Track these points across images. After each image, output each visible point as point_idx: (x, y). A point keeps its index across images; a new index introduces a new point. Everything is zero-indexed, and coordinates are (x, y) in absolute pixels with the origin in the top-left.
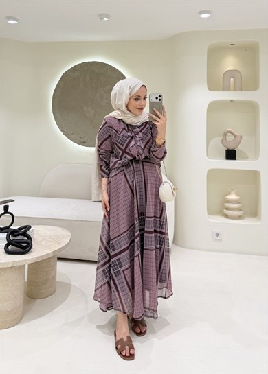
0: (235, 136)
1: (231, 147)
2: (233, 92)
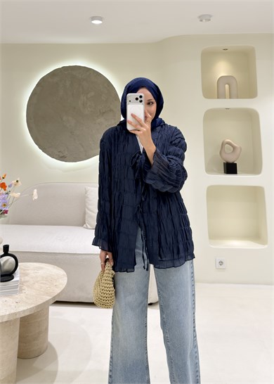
0: (234, 148)
1: (231, 161)
2: (229, 100)
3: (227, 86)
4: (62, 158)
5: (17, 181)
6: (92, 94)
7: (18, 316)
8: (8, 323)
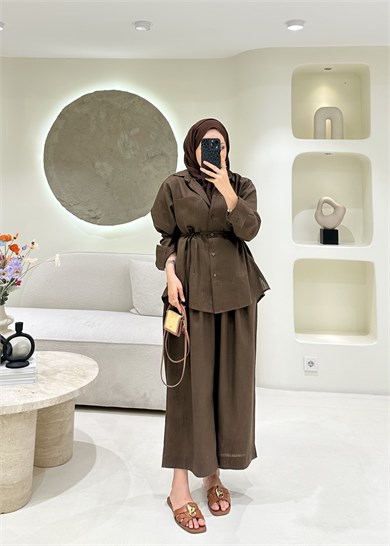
0: (335, 207)
1: (330, 226)
2: (331, 141)
3: (328, 121)
5: (33, 243)
6: (137, 130)
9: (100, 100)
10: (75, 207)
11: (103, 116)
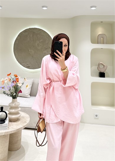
0: (104, 66)
1: (102, 71)
2: (103, 44)
3: (102, 38)
4: (28, 67)
6: (42, 40)
7: (9, 133)
8: (4, 136)
9: (31, 31)
10: (22, 63)
11: (31, 35)
